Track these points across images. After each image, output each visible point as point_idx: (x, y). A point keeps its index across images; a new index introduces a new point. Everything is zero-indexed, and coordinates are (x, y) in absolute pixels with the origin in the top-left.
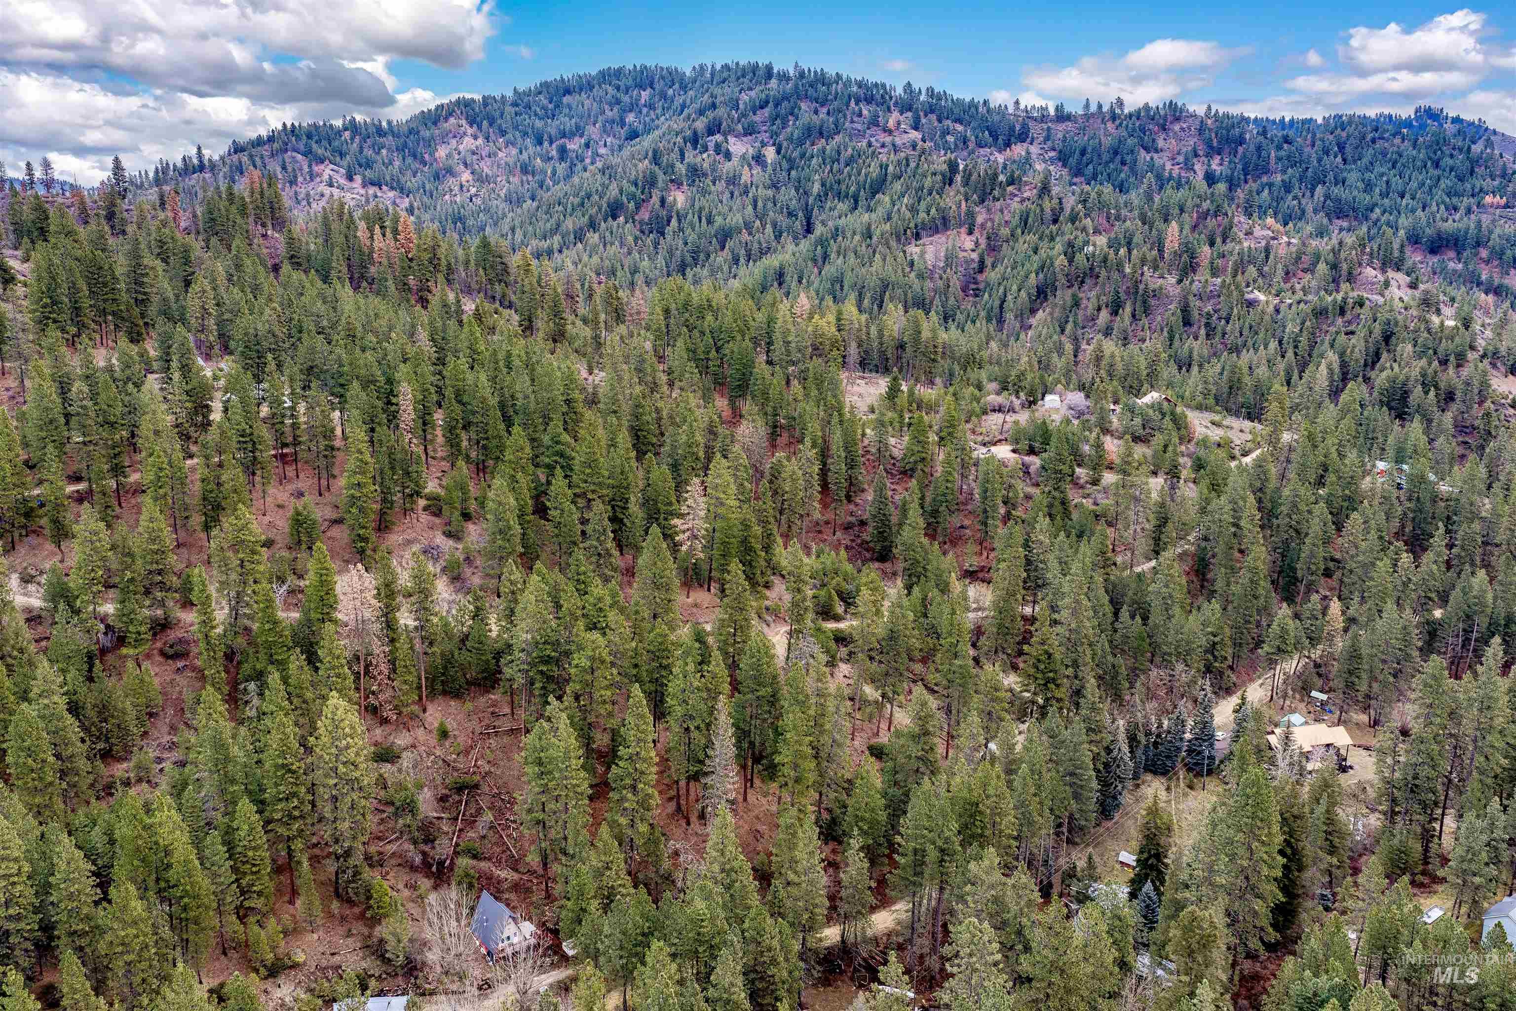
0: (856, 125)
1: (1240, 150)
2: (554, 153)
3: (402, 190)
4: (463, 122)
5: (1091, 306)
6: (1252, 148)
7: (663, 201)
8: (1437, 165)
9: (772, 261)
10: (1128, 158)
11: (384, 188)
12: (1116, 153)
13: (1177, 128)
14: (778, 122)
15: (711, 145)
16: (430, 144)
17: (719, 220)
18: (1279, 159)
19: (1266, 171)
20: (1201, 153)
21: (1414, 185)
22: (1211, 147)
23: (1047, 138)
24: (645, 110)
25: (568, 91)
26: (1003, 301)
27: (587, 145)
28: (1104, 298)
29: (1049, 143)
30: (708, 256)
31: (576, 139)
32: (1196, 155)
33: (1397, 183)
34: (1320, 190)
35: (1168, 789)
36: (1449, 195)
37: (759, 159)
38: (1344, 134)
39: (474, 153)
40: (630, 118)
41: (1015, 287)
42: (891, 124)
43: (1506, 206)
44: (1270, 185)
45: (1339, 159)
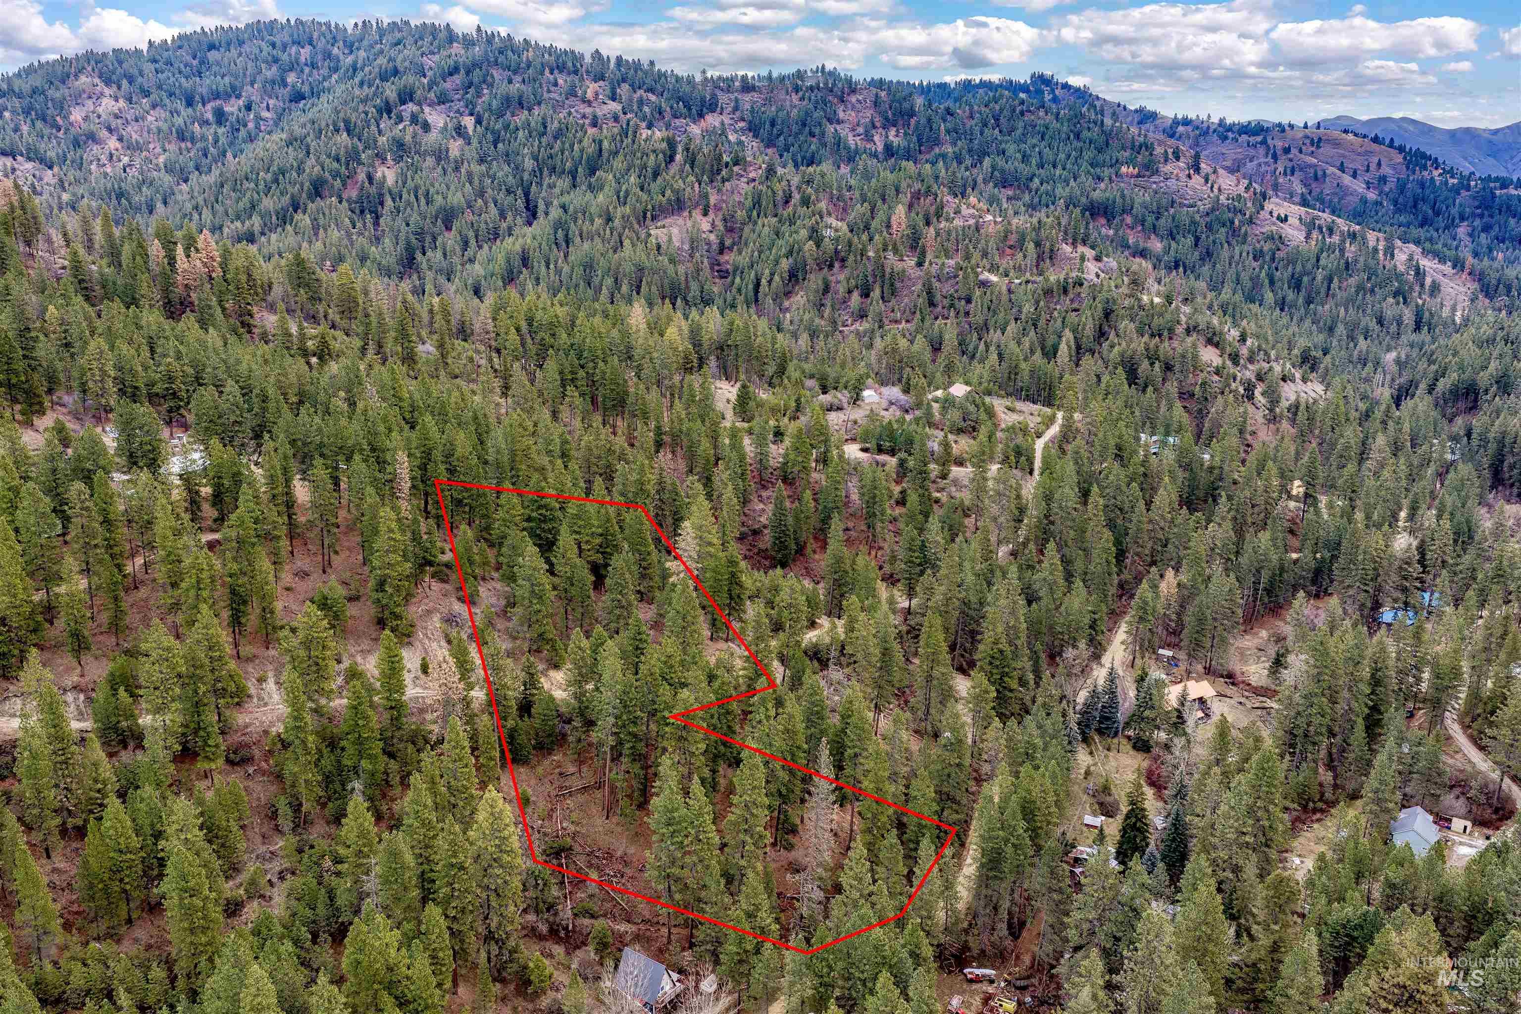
0: (552, 95)
1: (913, 122)
2: (209, 116)
3: (42, 161)
4: (97, 80)
5: (842, 289)
6: (923, 121)
7: (370, 178)
8: (1078, 136)
9: (511, 245)
10: (817, 131)
11: (19, 158)
12: (804, 125)
13: (853, 99)
14: (472, 90)
15: (406, 115)
16: (61, 106)
17: (439, 199)
18: (948, 132)
19: (937, 142)
20: (878, 124)
21: (1062, 156)
22: (887, 119)
23: (736, 109)
24: (307, 70)
25: (212, 47)
26: (757, 285)
27: (249, 108)
28: (853, 282)
29: (738, 114)
30: (434, 239)
31: (233, 100)
32: (874, 127)
33: (1048, 153)
34: (987, 162)
35: (1091, 753)
36: (1092, 165)
37: (460, 131)
38: (997, 107)
39: (117, 117)
40: (291, 78)
41: (767, 272)
42: (590, 95)
43: (1138, 176)
44: (944, 156)
45: (997, 131)
